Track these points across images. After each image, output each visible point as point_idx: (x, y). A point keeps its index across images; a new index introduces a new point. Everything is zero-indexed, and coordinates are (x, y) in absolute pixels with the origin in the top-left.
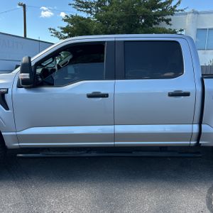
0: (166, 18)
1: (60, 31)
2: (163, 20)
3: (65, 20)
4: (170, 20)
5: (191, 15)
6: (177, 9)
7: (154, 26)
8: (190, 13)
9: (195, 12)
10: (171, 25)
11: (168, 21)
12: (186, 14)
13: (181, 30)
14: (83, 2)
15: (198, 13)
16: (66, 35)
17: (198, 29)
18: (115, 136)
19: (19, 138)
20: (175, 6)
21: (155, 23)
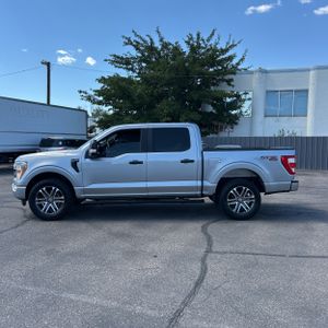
0: (227, 77)
1: (93, 93)
2: (223, 80)
3: (100, 81)
4: (232, 80)
5: (257, 74)
6: (239, 67)
7: (212, 88)
8: (256, 72)
9: (262, 71)
10: (233, 86)
12: (252, 73)
13: (246, 93)
14: (122, 58)
15: (266, 72)
16: (101, 98)
17: (267, 92)
18: (147, 189)
19: (85, 191)
20: (238, 64)
21: (214, 85)
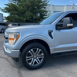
5: (52, 6)
8: (51, 5)
9: (53, 6)
10: (46, 9)
11: (45, 8)
17: (54, 11)
20: (47, 3)
